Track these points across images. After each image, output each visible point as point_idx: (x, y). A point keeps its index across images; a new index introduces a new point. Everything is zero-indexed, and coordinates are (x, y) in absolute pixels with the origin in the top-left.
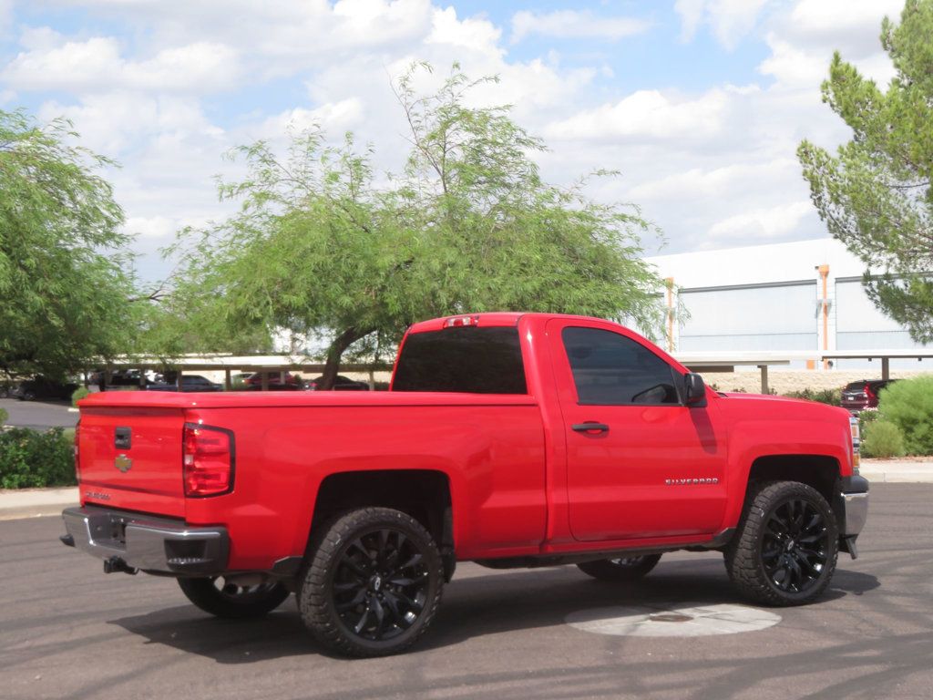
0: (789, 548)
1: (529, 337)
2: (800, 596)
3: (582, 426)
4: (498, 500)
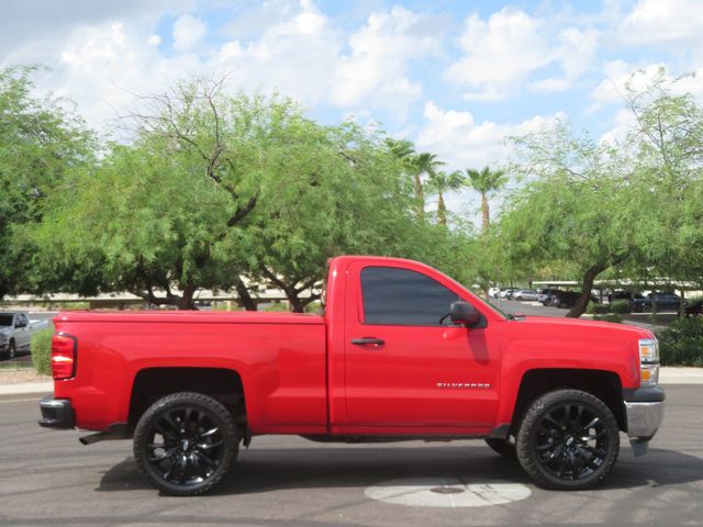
0: (568, 444)
1: (335, 274)
2: (577, 482)
3: (359, 340)
4: (281, 393)
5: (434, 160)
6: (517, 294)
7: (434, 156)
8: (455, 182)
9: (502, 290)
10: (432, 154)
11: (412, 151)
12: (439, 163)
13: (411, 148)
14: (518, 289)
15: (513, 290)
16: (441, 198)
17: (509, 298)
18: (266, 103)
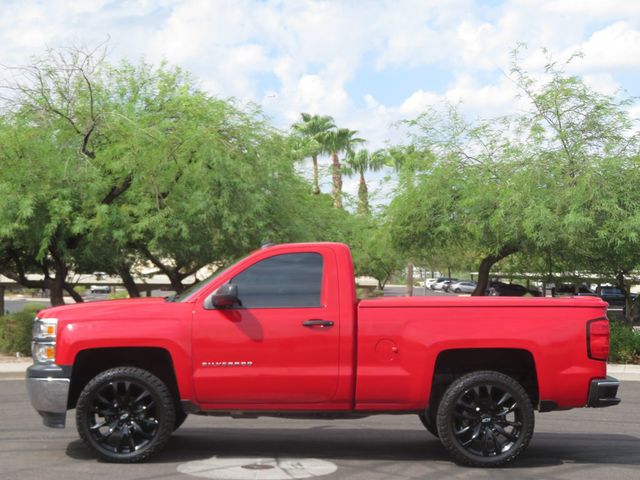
5: (354, 137)
6: (455, 286)
7: (354, 133)
8: (378, 162)
9: (440, 281)
10: (351, 130)
11: (332, 126)
12: (359, 140)
13: (331, 122)
14: (456, 280)
15: (451, 281)
16: (363, 179)
17: (446, 289)
18: (153, 72)
